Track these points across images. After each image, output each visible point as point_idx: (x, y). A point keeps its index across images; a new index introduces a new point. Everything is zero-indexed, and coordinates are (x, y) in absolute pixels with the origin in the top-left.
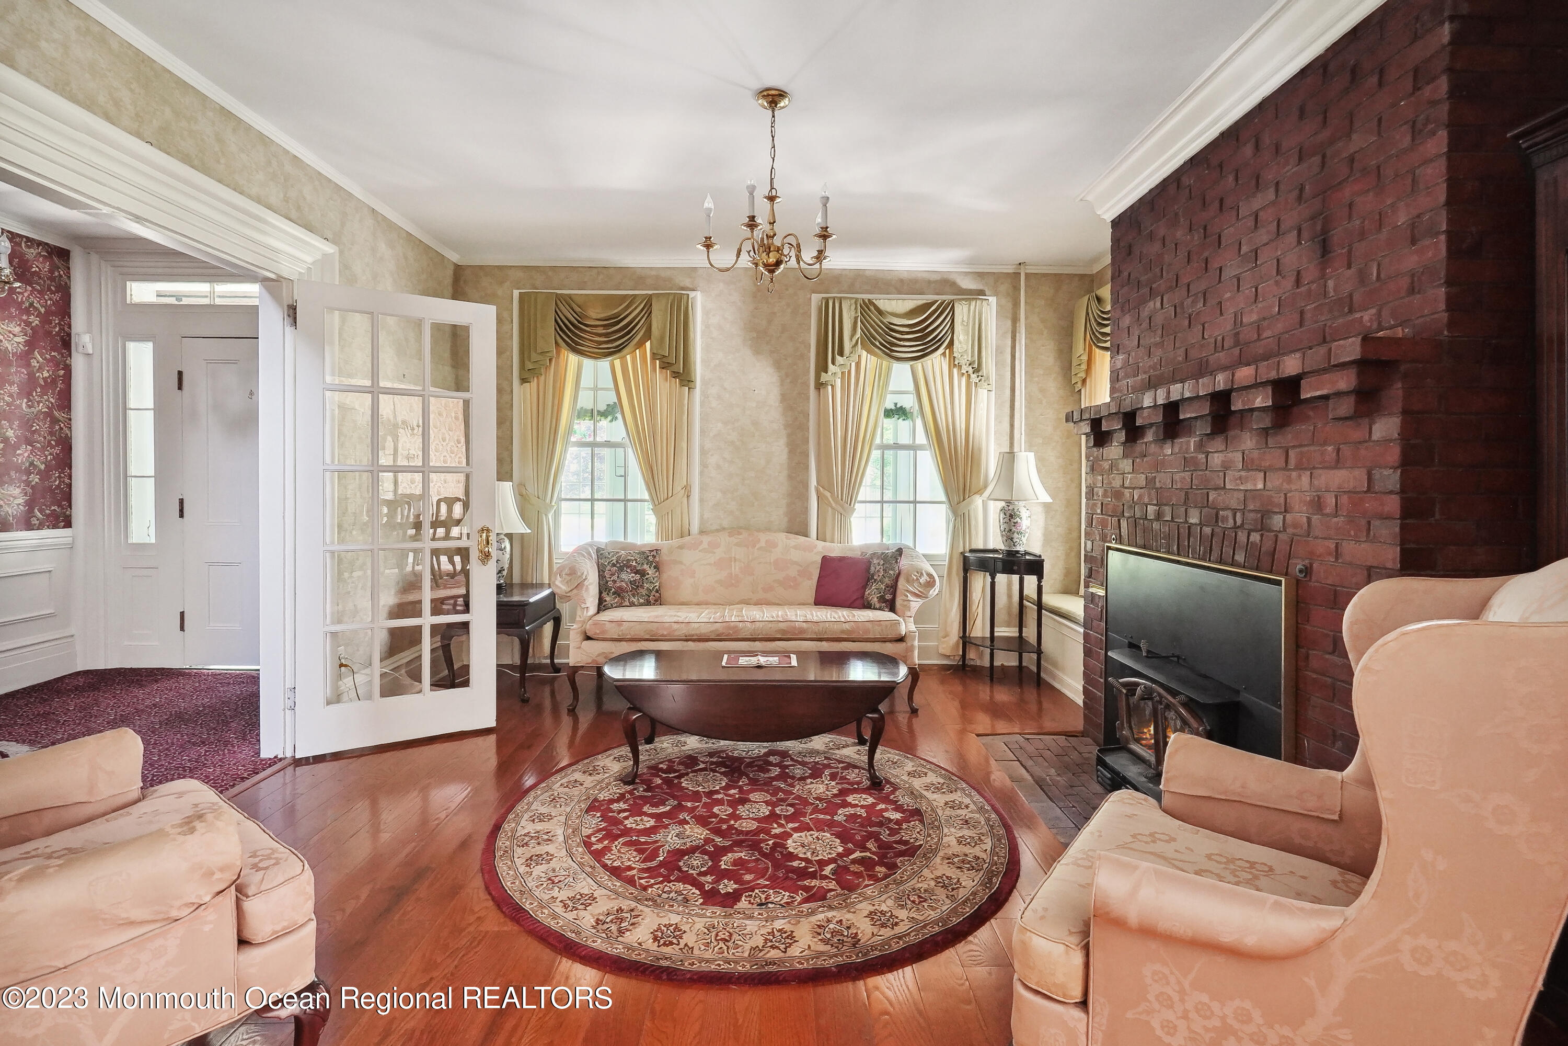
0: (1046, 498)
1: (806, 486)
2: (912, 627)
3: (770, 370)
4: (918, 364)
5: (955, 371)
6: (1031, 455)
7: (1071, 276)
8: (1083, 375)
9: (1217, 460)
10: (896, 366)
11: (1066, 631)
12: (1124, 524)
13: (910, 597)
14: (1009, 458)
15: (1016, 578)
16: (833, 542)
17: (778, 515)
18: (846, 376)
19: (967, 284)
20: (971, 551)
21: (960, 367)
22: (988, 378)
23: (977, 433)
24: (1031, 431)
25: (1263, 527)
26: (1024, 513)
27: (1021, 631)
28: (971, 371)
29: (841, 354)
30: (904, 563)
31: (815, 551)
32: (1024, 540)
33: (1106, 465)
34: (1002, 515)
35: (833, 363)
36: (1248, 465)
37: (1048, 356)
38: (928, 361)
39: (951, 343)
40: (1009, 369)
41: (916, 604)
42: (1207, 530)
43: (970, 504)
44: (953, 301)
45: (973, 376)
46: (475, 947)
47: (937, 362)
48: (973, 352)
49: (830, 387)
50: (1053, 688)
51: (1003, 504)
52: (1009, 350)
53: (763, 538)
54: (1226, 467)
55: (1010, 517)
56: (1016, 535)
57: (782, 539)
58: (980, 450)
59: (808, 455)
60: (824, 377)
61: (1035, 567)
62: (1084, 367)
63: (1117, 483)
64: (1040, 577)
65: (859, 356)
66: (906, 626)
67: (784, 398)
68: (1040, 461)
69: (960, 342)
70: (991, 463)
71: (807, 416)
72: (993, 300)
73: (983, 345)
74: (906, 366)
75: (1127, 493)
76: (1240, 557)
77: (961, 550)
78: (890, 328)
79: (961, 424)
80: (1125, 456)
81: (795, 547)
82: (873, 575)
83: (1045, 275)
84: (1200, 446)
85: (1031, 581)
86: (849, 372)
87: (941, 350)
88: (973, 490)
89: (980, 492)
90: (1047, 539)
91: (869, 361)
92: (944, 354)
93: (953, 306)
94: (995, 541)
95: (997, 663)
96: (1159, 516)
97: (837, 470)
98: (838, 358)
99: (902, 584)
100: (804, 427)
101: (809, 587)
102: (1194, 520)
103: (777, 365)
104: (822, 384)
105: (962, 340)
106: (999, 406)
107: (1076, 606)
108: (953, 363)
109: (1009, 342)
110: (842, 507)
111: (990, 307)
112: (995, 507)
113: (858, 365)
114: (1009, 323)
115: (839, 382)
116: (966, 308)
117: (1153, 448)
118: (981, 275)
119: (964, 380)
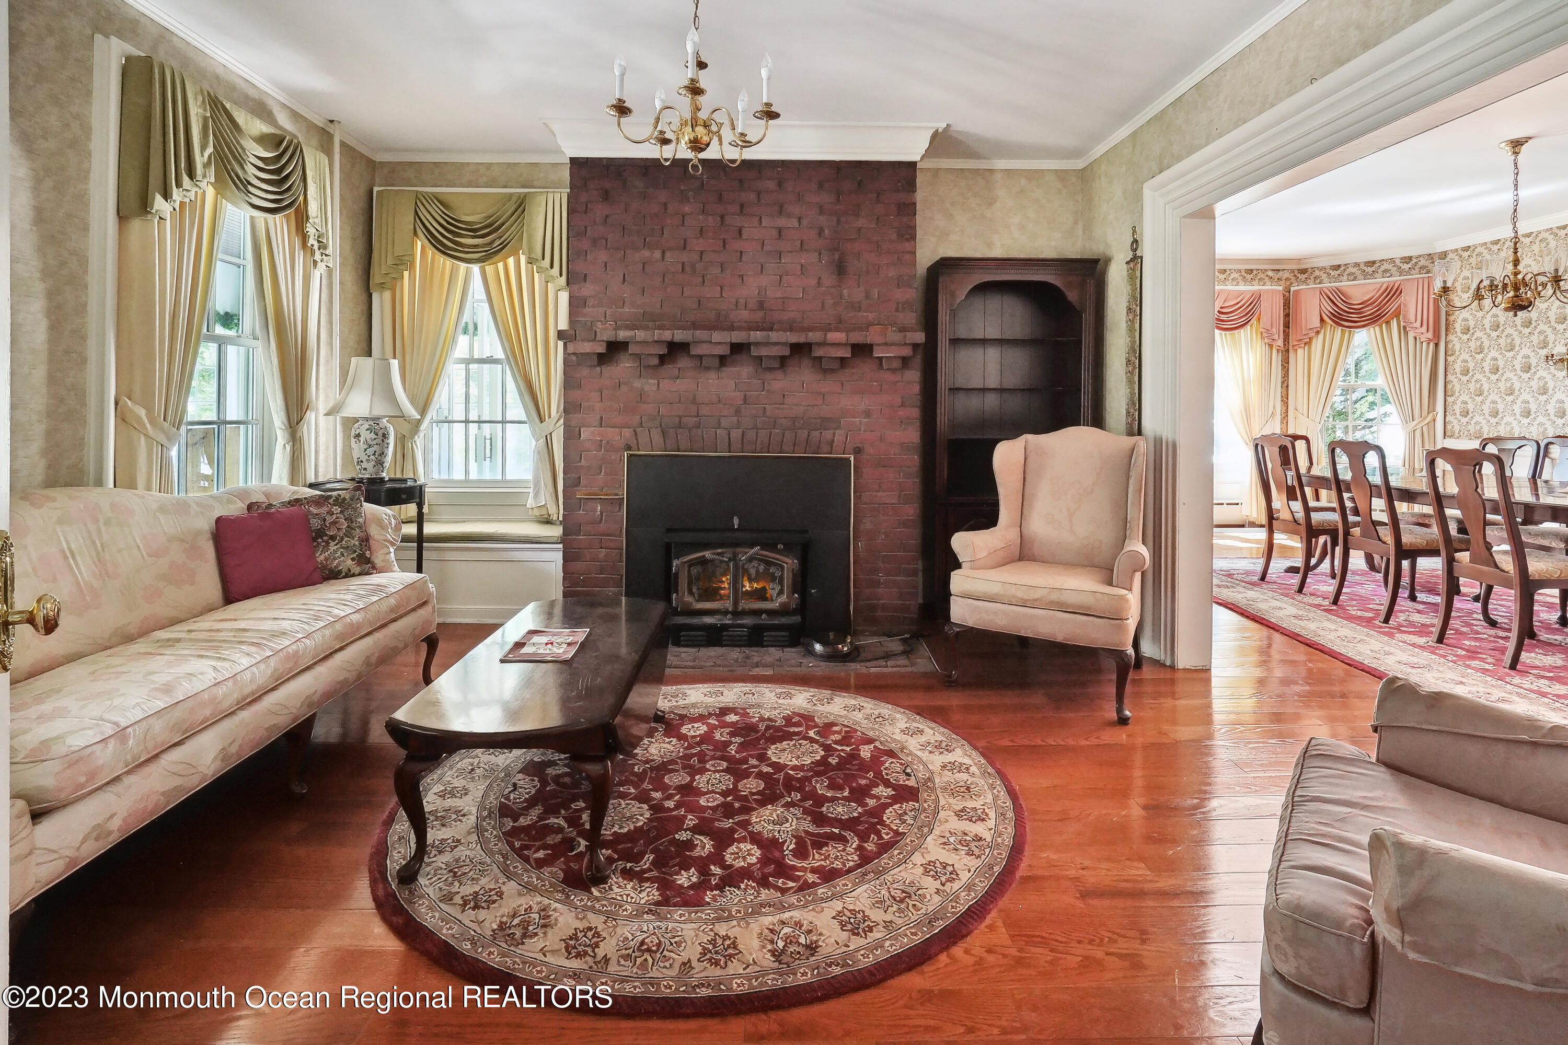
1: (82, 396)
4: (261, 219)
7: (361, 156)
8: (397, 276)
21: (307, 236)
22: (329, 259)
28: (316, 245)
35: (177, 183)
39: (304, 202)
44: (300, 143)
46: (1042, 937)
47: (280, 221)
48: (321, 221)
49: (157, 222)
59: (85, 338)
62: (405, 268)
71: (84, 262)
87: (293, 208)
93: (301, 151)
97: (161, 369)
98: (185, 177)
100: (78, 282)
104: (147, 213)
111: (328, 168)
116: (313, 160)
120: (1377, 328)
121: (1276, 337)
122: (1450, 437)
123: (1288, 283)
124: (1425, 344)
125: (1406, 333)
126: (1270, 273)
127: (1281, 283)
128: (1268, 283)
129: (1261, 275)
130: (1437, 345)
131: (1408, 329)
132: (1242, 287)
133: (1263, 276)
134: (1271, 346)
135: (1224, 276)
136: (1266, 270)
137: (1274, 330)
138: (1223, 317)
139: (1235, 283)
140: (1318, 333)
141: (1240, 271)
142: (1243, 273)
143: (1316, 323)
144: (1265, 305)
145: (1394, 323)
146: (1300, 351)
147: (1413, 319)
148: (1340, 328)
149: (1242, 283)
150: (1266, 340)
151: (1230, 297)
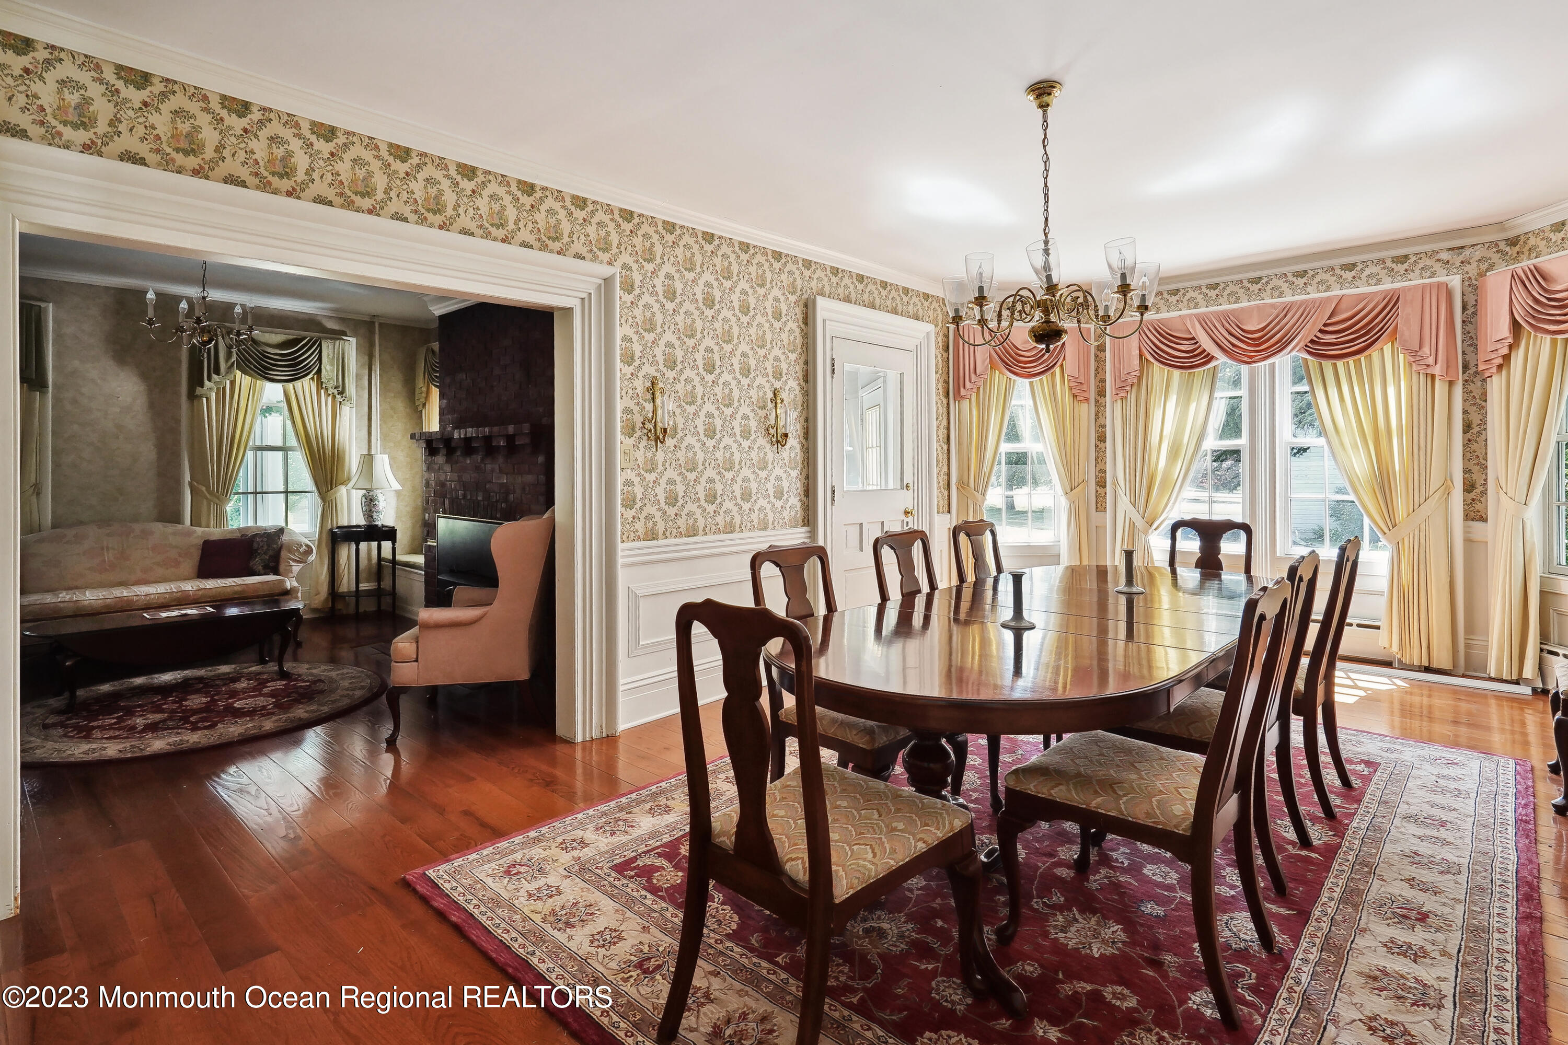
0: (396, 486)
1: (178, 481)
2: (295, 584)
3: (135, 379)
4: (290, 386)
5: (323, 391)
6: (386, 457)
7: (413, 328)
8: (423, 400)
9: (489, 467)
10: (269, 385)
11: (412, 576)
12: (447, 502)
13: (292, 563)
14: (368, 460)
15: (374, 544)
16: (208, 526)
17: (147, 506)
18: (221, 393)
19: (331, 325)
20: (338, 527)
21: (327, 389)
22: (350, 399)
23: (341, 439)
24: (385, 437)
25: (506, 500)
26: (381, 498)
27: (379, 585)
28: (336, 392)
29: (217, 372)
30: (285, 538)
31: (195, 535)
32: (381, 516)
33: (436, 467)
34: (364, 500)
35: (209, 379)
36: (501, 471)
37: (397, 384)
38: (298, 384)
39: (319, 371)
40: (367, 391)
41: (296, 568)
42: (486, 503)
43: (336, 493)
44: (320, 338)
45: (338, 397)
47: (306, 385)
48: (338, 379)
49: (205, 400)
50: (405, 617)
51: (364, 492)
52: (366, 377)
53: (137, 527)
54: (493, 471)
55: (370, 503)
56: (375, 514)
57: (158, 527)
58: (344, 452)
59: (179, 456)
60: (199, 391)
61: (390, 534)
62: (424, 395)
63: (442, 478)
64: (394, 542)
65: (235, 376)
66: (289, 583)
67: (152, 405)
68: (392, 459)
69: (327, 371)
70: (353, 461)
71: (178, 422)
72: (353, 340)
73: (346, 375)
74: (279, 386)
75: (448, 483)
76: (498, 516)
77: (329, 527)
78: (264, 355)
79: (327, 432)
80: (447, 462)
81: (174, 534)
82: (256, 551)
83: (395, 326)
84: (482, 460)
85: (387, 545)
86: (224, 388)
87: (310, 376)
88: (339, 482)
89: (345, 482)
90: (398, 517)
91: (243, 380)
92: (313, 379)
93: (320, 345)
94: (357, 519)
95: (361, 610)
96: (464, 496)
97: (212, 468)
98: (215, 377)
99: (284, 554)
100: (175, 431)
101: (190, 564)
102: (480, 498)
103: (144, 376)
104: (197, 396)
105: (329, 370)
106: (358, 418)
107: (420, 559)
108: (320, 384)
109: (366, 372)
110: (218, 499)
111: (351, 346)
112: (357, 496)
113: (233, 383)
114: (366, 358)
115: (213, 396)
116: (331, 346)
117: (461, 459)
118: (342, 320)
119: (330, 399)
127: (1462, 269)
129: (1426, 262)
133: (1430, 262)
134: (1431, 376)
136: (1438, 251)
137: (1426, 350)
138: (1331, 338)
141: (1328, 269)
143: (1505, 331)
144: (1406, 312)
146: (1495, 379)
150: (1415, 367)
151: (1343, 305)
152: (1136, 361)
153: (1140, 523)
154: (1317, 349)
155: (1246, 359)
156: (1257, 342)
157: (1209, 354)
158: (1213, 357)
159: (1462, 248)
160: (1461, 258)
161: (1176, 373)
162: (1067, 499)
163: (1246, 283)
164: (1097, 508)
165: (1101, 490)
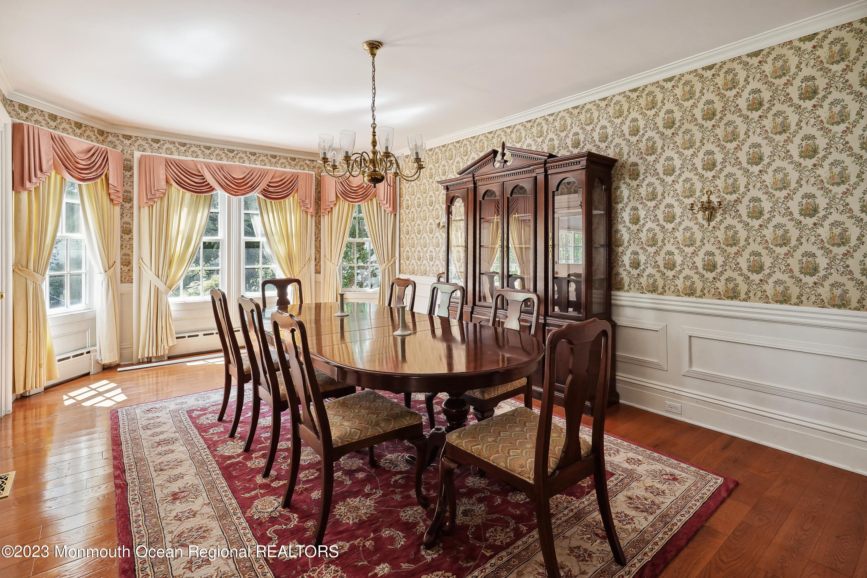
120: (366, 203)
121: (309, 206)
122: (403, 273)
123: (320, 170)
124: (389, 214)
125: (380, 207)
126: (308, 162)
127: (315, 170)
128: (307, 169)
129: (301, 163)
130: (395, 215)
131: (381, 205)
132: (287, 170)
133: (303, 163)
134: (307, 213)
135: (275, 160)
136: (305, 160)
137: (307, 201)
138: (271, 189)
139: (283, 166)
140: (335, 205)
141: (286, 158)
142: (289, 160)
143: (333, 198)
144: (301, 184)
145: (374, 200)
146: (326, 216)
147: (383, 199)
148: (347, 202)
149: (288, 166)
150: (303, 208)
151: (276, 175)
152: (164, 183)
153: (162, 287)
154: (266, 193)
155: (233, 193)
156: (238, 185)
157: (211, 187)
158: (214, 189)
159: (313, 161)
160: (313, 165)
161: (188, 194)
162: (107, 275)
163: (226, 151)
164: (121, 281)
165: (126, 269)
